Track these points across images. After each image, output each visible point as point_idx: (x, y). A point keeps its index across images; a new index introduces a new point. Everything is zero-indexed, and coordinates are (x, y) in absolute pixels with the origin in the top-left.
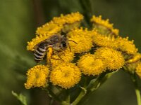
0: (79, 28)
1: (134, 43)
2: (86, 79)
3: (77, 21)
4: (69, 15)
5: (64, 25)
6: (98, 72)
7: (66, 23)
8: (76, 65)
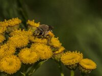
0: (19, 29)
1: (59, 39)
2: (25, 66)
3: (17, 24)
4: (10, 20)
5: (7, 27)
6: (34, 62)
7: (9, 26)
8: (18, 56)
